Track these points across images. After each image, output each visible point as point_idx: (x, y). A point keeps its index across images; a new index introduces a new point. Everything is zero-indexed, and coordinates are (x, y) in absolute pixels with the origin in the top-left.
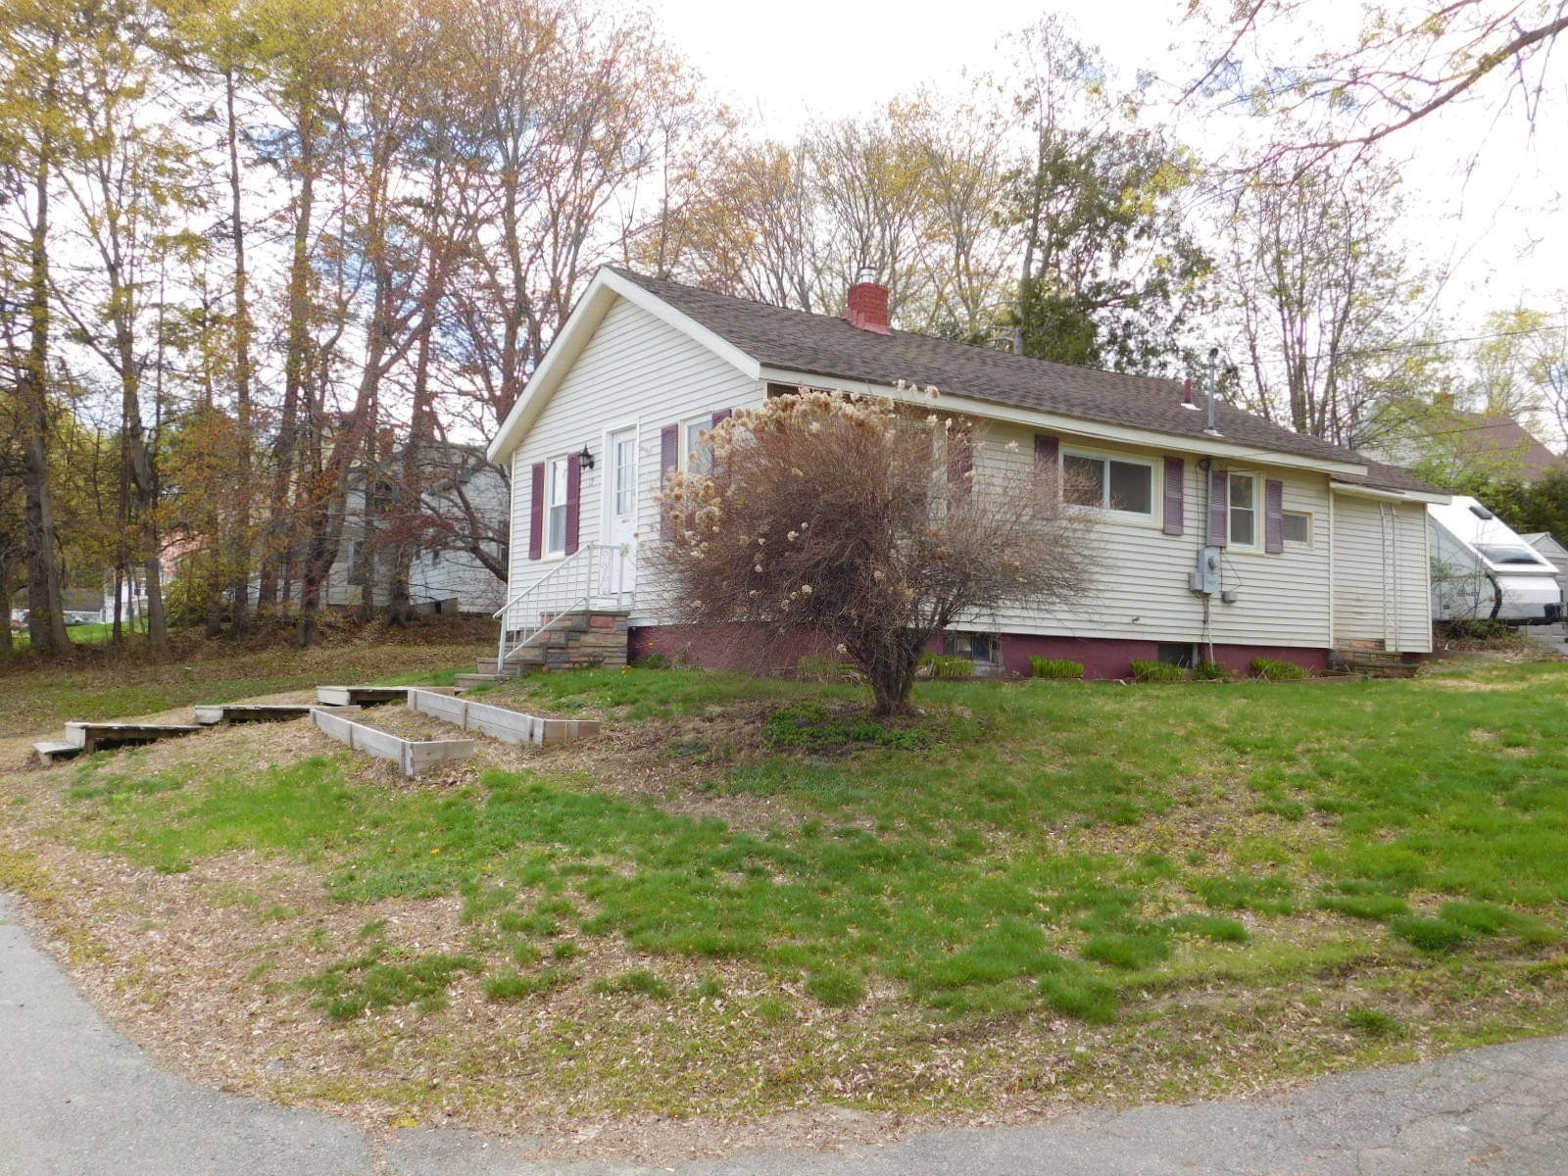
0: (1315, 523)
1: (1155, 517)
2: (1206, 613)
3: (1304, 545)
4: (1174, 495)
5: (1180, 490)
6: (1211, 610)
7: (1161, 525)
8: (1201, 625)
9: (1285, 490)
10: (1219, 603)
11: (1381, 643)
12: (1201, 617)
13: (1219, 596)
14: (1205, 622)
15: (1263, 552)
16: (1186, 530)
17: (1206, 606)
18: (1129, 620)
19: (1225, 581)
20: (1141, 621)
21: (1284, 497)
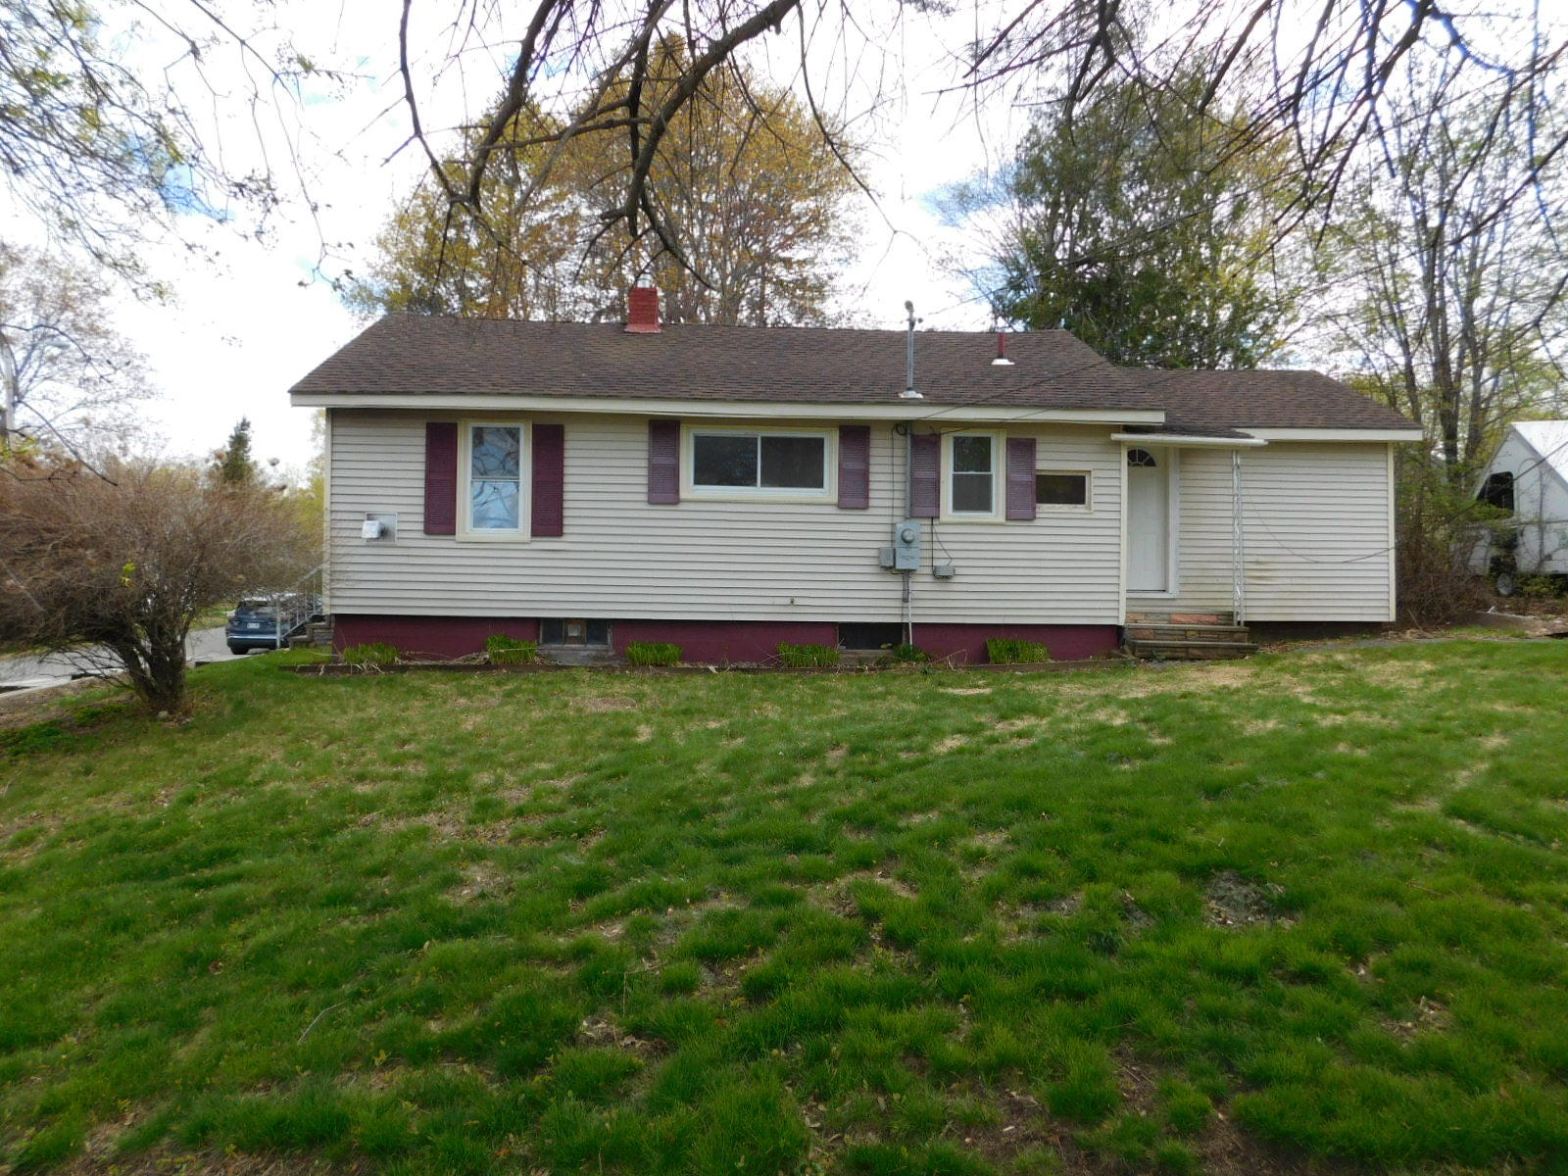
0: (1095, 482)
1: (830, 490)
2: (906, 591)
3: (1079, 508)
4: (854, 465)
5: (866, 459)
6: (912, 587)
7: (835, 499)
8: (899, 604)
9: (1038, 447)
10: (929, 579)
11: (1230, 615)
12: (899, 595)
13: (929, 571)
14: (905, 600)
15: (1002, 519)
16: (872, 503)
17: (906, 582)
18: (788, 601)
19: (936, 554)
20: (797, 601)
21: (1038, 456)
